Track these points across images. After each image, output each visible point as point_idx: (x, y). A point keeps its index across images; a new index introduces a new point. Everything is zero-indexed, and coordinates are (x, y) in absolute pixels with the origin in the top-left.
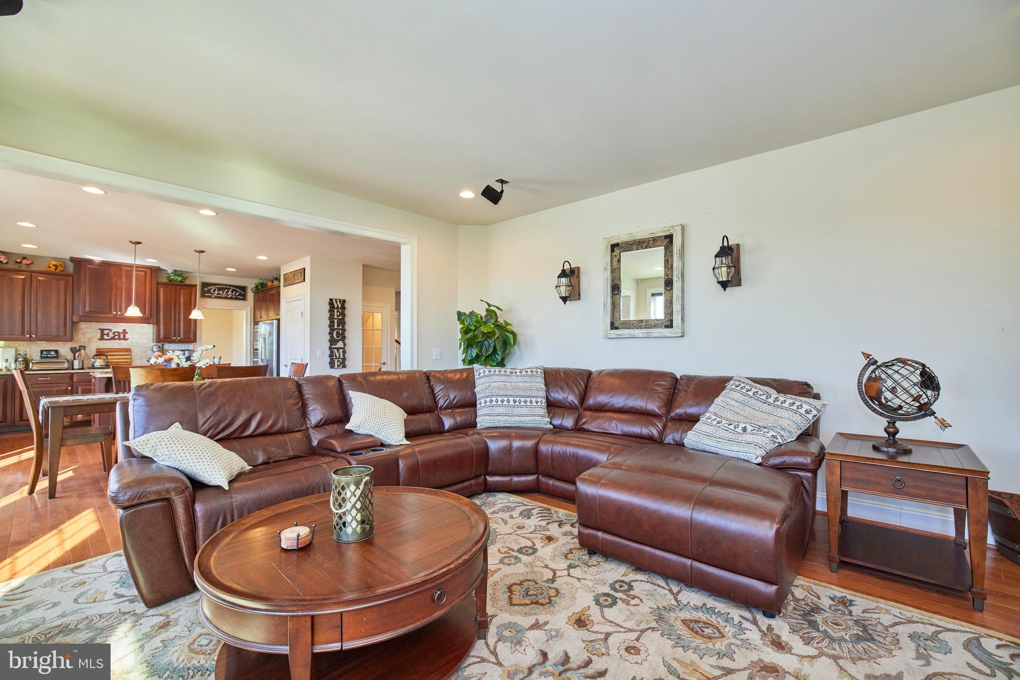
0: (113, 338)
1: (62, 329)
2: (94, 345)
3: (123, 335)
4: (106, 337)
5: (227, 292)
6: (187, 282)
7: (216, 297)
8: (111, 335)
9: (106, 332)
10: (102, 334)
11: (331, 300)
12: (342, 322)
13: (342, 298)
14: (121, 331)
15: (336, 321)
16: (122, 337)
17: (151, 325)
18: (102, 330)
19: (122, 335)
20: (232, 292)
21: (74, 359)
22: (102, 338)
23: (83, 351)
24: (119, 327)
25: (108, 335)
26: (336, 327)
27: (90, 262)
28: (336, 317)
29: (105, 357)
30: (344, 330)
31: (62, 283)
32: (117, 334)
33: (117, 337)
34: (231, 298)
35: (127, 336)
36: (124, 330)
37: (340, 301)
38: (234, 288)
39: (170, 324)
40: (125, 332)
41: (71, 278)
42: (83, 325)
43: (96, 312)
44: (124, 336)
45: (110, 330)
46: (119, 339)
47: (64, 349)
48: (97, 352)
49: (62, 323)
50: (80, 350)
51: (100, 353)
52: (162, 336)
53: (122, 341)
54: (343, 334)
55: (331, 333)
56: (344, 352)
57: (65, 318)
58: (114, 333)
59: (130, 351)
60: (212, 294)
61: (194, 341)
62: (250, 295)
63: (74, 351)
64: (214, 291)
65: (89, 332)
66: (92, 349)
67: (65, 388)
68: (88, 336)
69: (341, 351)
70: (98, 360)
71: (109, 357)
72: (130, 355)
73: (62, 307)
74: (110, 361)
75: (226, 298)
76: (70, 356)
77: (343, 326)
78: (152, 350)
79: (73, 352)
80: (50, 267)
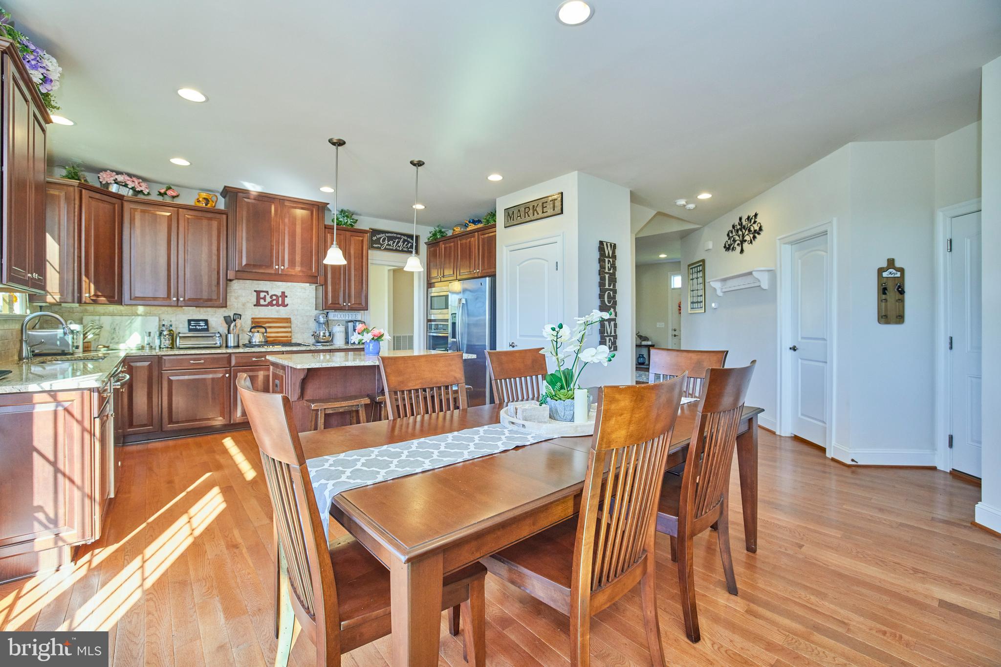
0: (270, 304)
1: (214, 288)
2: (250, 313)
3: (280, 301)
4: (262, 302)
5: (398, 242)
6: (357, 226)
7: (386, 249)
8: (268, 299)
9: (262, 295)
10: (258, 298)
11: (601, 243)
12: (613, 280)
13: (613, 242)
14: (279, 294)
15: (607, 276)
16: (280, 302)
17: (314, 286)
18: (258, 292)
19: (280, 299)
20: (404, 242)
21: (229, 332)
22: (258, 304)
23: (238, 321)
24: (275, 288)
25: (264, 299)
26: (607, 287)
27: (246, 192)
28: (607, 270)
29: (264, 330)
30: (615, 292)
31: (215, 224)
32: (274, 298)
33: (274, 302)
34: (402, 251)
35: (287, 301)
36: (283, 293)
37: (611, 245)
38: (406, 238)
39: (339, 284)
40: (284, 295)
41: (224, 216)
42: (236, 285)
43: (254, 266)
44: (283, 301)
45: (267, 292)
46: (278, 305)
47: (216, 318)
48: (252, 322)
49: (214, 282)
50: (235, 320)
51: (257, 325)
52: (330, 302)
53: (281, 308)
54: (614, 297)
55: (601, 296)
56: (615, 326)
57: (218, 273)
58: (271, 297)
59: (290, 322)
60: (382, 245)
61: (366, 308)
62: (423, 248)
63: (228, 321)
64: (384, 240)
65: (244, 295)
66: (245, 322)
67: (221, 375)
68: (243, 300)
69: (612, 323)
70: (256, 334)
71: (268, 330)
72: (290, 327)
73: (215, 258)
74: (268, 335)
75: (396, 250)
76: (223, 329)
77: (614, 286)
78: (317, 320)
79: (227, 323)
80: (199, 201)
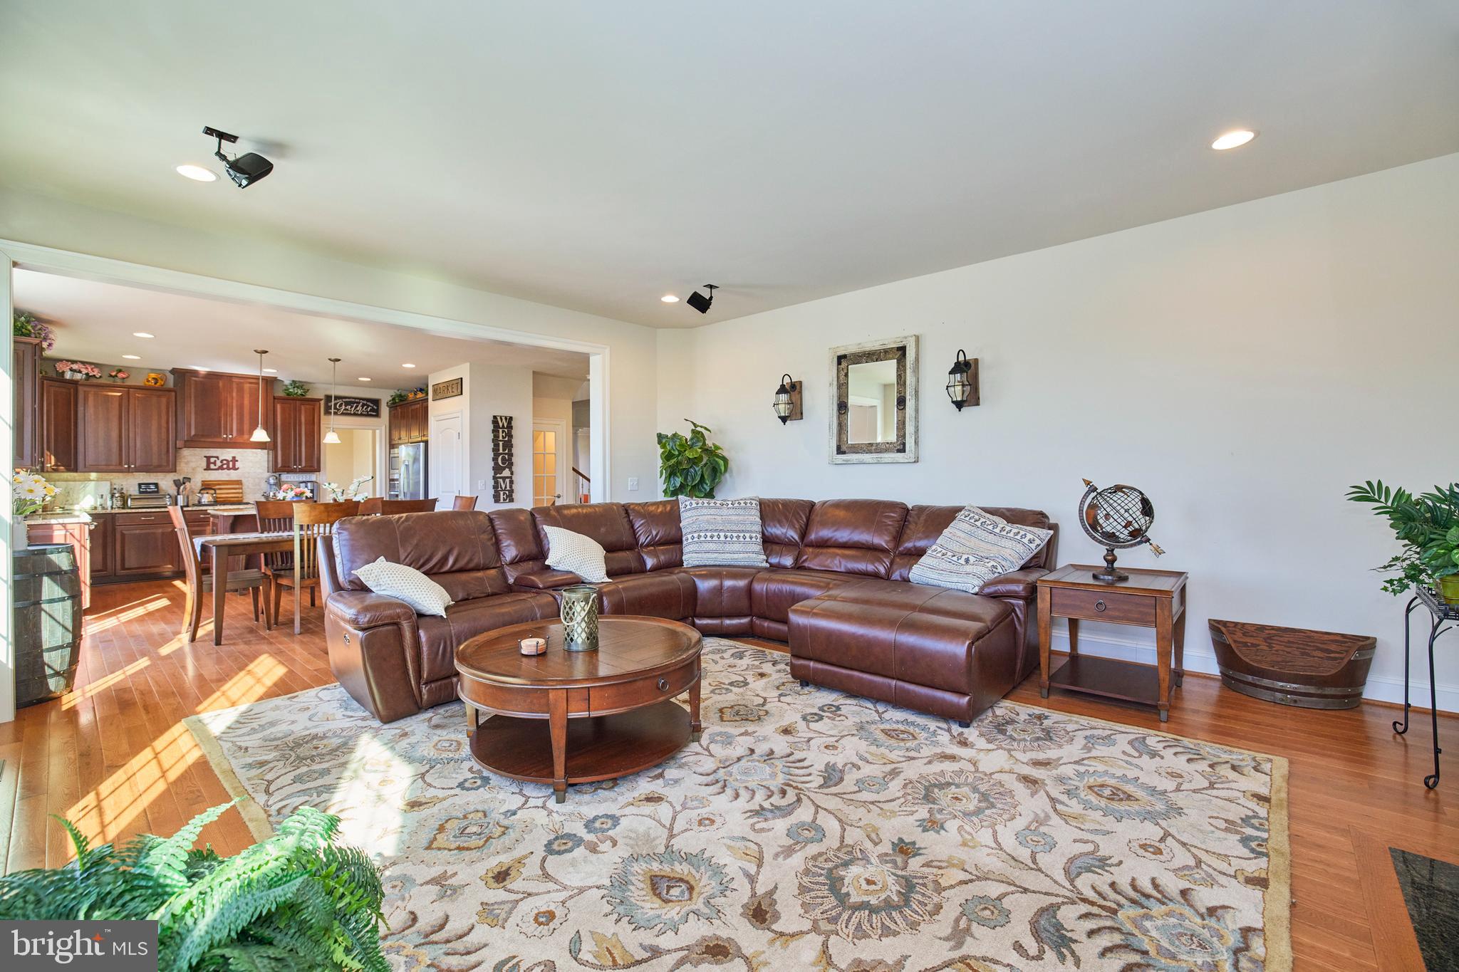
0: (221, 468)
1: (164, 457)
2: (200, 476)
3: (231, 465)
4: (212, 466)
5: (357, 407)
6: (309, 396)
7: (343, 414)
8: (219, 464)
9: (212, 460)
10: (208, 463)
11: (495, 417)
12: (509, 445)
13: (508, 414)
14: (230, 459)
15: (501, 443)
16: (231, 466)
17: (266, 451)
18: (208, 458)
19: (231, 463)
20: (363, 406)
21: (178, 494)
22: (208, 468)
23: (187, 484)
24: (227, 454)
25: (215, 463)
26: (501, 451)
27: (195, 373)
28: (501, 438)
29: (213, 492)
30: (511, 455)
31: (164, 400)
32: (225, 462)
33: (225, 466)
34: (361, 415)
35: (237, 465)
36: (234, 458)
37: (506, 418)
38: (365, 402)
39: (290, 448)
40: (234, 460)
41: (173, 394)
42: (186, 453)
43: (203, 436)
44: (234, 465)
45: (217, 457)
46: (228, 468)
47: (166, 482)
48: (203, 485)
49: (164, 450)
50: (184, 483)
51: (207, 487)
52: (279, 465)
53: (232, 471)
54: (510, 459)
55: (495, 459)
56: (512, 482)
57: (168, 443)
58: (222, 462)
59: (241, 484)
60: (338, 410)
61: (318, 470)
62: (385, 411)
63: (178, 484)
64: (341, 405)
65: (194, 460)
66: (196, 483)
67: (170, 530)
68: (193, 465)
69: (508, 480)
70: (206, 495)
71: (218, 491)
72: (241, 489)
73: (164, 430)
74: (219, 496)
75: (355, 414)
76: (173, 491)
77: (510, 450)
78: (268, 482)
79: (176, 486)
80: (148, 381)
